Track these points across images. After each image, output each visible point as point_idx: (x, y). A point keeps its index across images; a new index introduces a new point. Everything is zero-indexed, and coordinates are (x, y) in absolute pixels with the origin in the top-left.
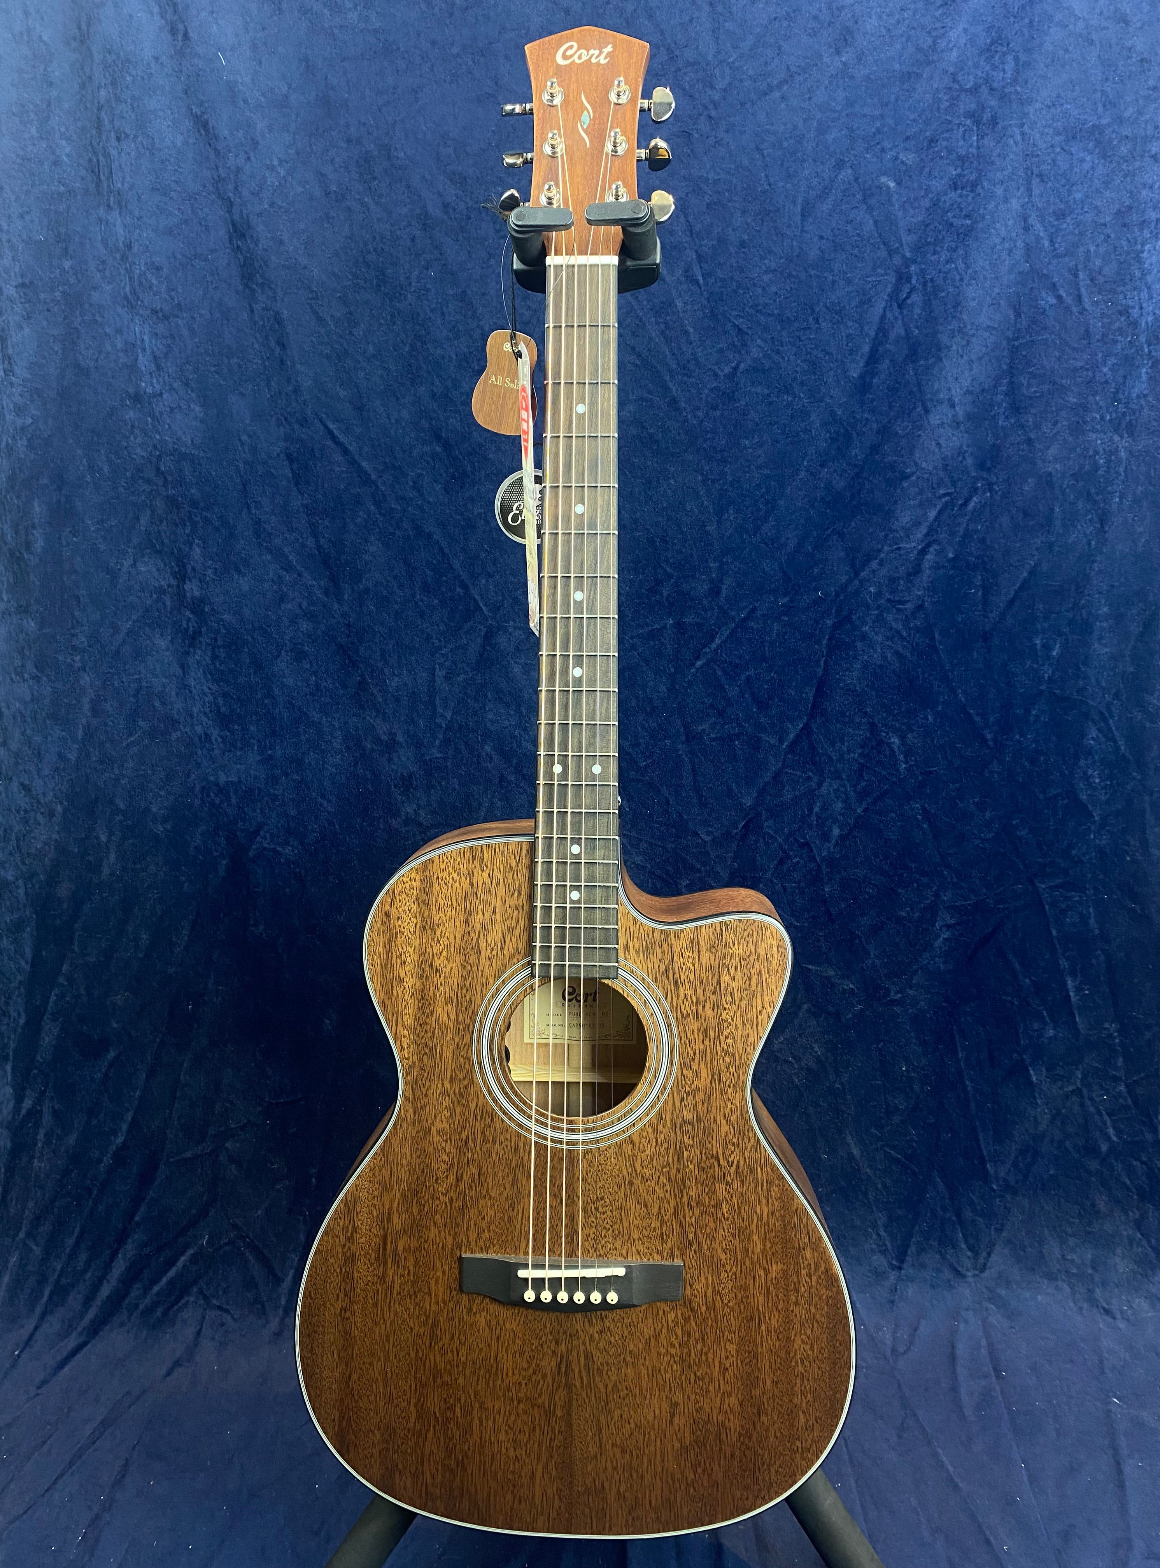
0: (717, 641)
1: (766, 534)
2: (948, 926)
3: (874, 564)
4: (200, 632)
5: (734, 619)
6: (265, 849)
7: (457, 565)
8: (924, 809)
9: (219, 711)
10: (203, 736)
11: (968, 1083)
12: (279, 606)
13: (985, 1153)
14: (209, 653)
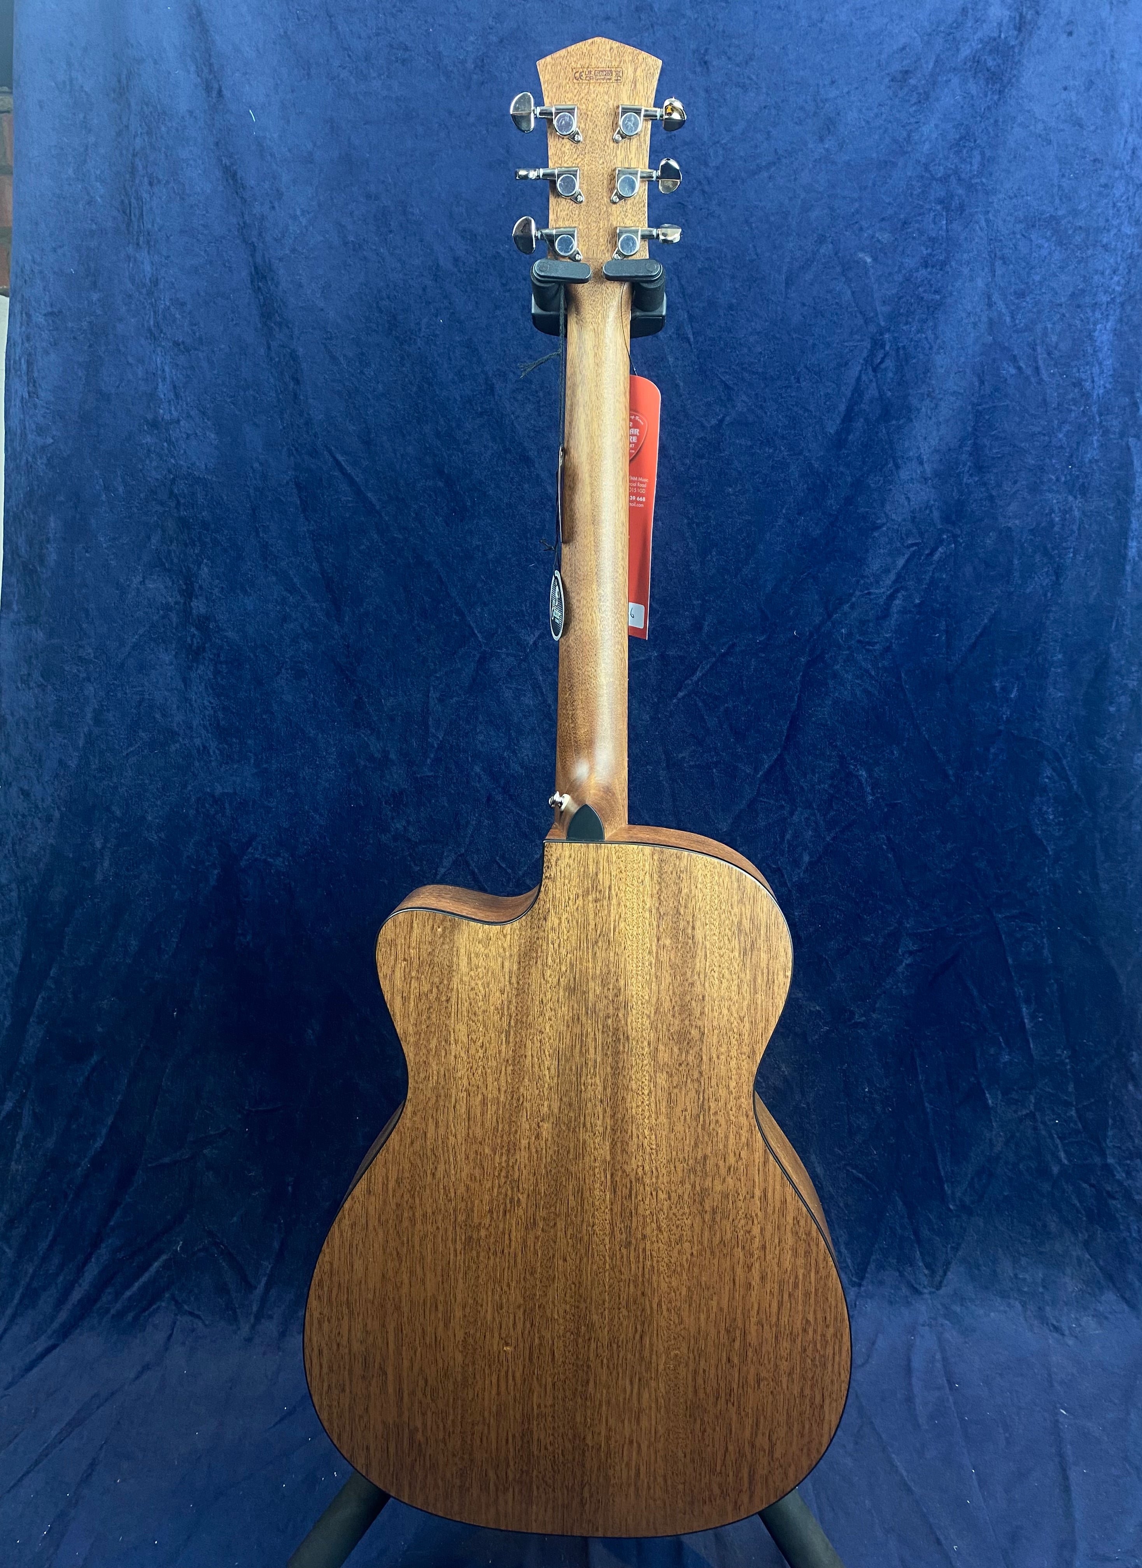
0: (699, 674)
1: (747, 575)
2: (911, 953)
3: (846, 607)
4: (204, 648)
5: (714, 654)
6: (256, 859)
7: (454, 593)
8: (889, 839)
9: (218, 724)
10: (201, 748)
11: (927, 1104)
12: (282, 626)
13: (943, 1174)
14: (212, 668)
